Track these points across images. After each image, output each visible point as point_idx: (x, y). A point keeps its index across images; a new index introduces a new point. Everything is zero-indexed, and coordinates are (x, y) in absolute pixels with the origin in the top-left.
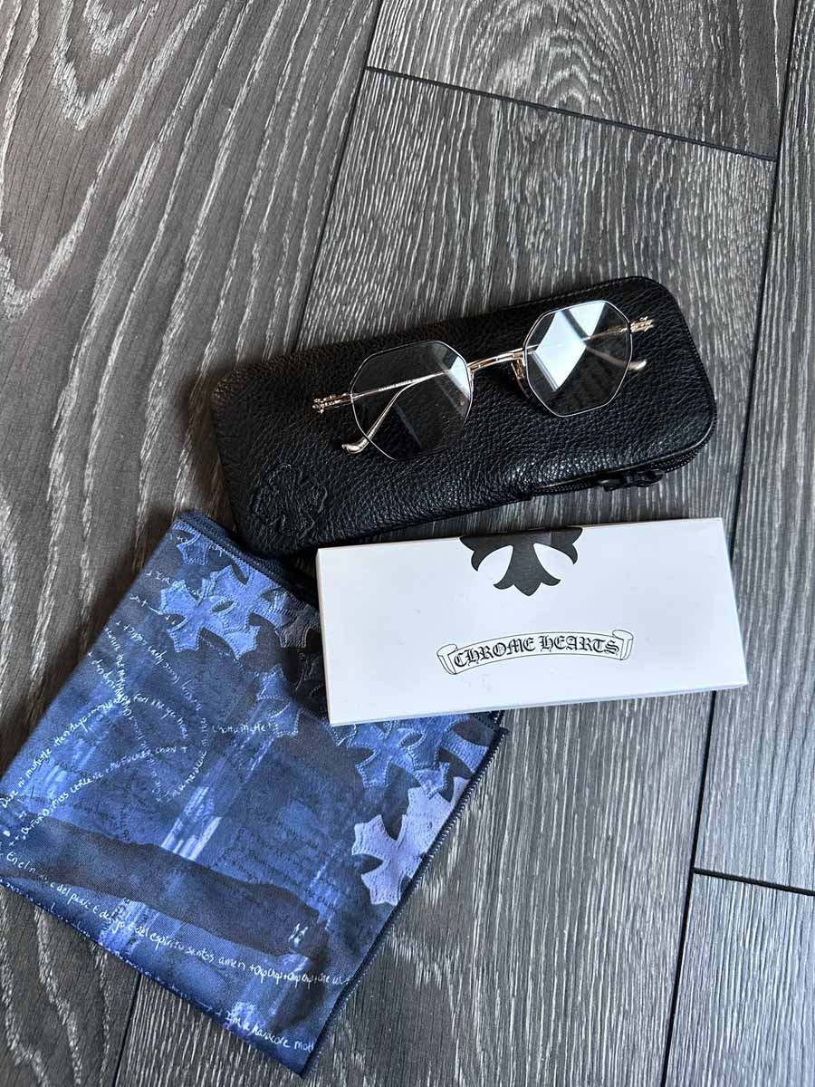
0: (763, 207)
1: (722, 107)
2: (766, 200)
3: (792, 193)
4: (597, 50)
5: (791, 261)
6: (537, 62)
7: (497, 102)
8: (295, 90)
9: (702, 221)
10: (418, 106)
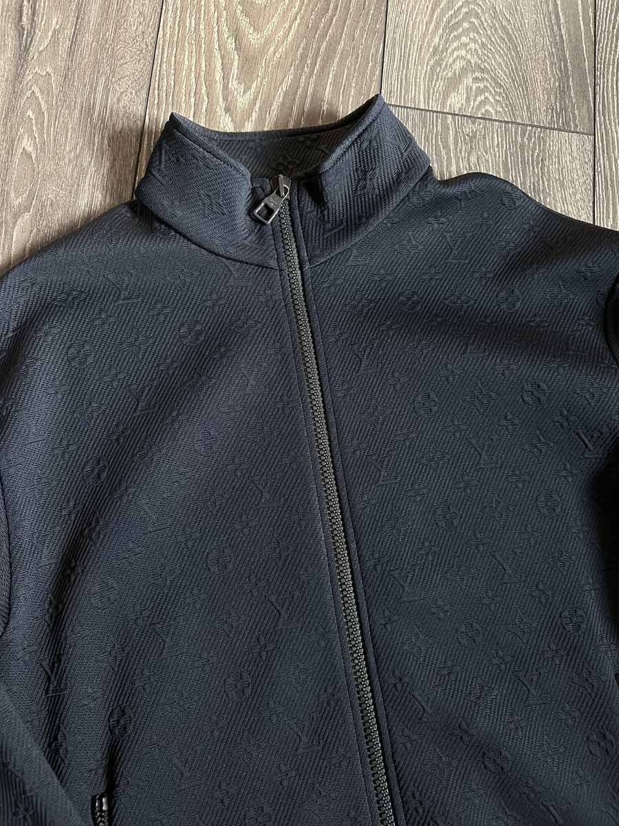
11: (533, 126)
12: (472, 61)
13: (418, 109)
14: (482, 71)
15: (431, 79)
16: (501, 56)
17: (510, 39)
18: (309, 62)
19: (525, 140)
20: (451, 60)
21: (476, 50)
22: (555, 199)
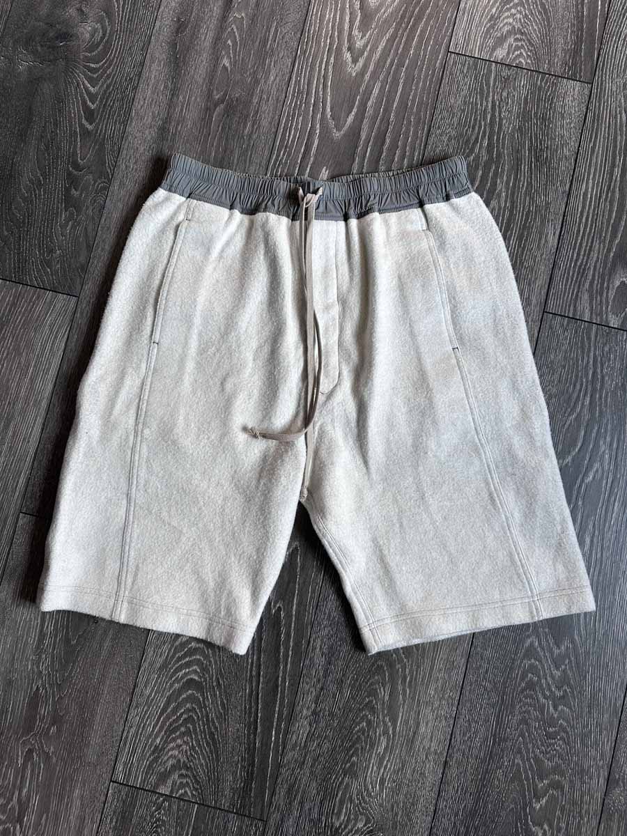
0: (585, 102)
1: (574, 64)
2: (587, 99)
3: (596, 97)
4: (530, 43)
5: (594, 121)
6: (508, 48)
7: (494, 64)
8: (424, 61)
9: (563, 107)
10: (467, 66)
11: (550, 75)
12: (516, 27)
13: (473, 57)
14: (522, 34)
15: (485, 38)
16: (537, 24)
17: (546, 13)
18: (406, 20)
19: (543, 84)
20: (502, 25)
21: (520, 19)
22: (556, 125)
